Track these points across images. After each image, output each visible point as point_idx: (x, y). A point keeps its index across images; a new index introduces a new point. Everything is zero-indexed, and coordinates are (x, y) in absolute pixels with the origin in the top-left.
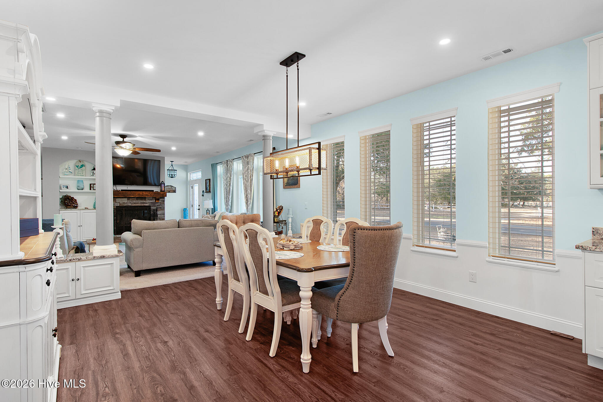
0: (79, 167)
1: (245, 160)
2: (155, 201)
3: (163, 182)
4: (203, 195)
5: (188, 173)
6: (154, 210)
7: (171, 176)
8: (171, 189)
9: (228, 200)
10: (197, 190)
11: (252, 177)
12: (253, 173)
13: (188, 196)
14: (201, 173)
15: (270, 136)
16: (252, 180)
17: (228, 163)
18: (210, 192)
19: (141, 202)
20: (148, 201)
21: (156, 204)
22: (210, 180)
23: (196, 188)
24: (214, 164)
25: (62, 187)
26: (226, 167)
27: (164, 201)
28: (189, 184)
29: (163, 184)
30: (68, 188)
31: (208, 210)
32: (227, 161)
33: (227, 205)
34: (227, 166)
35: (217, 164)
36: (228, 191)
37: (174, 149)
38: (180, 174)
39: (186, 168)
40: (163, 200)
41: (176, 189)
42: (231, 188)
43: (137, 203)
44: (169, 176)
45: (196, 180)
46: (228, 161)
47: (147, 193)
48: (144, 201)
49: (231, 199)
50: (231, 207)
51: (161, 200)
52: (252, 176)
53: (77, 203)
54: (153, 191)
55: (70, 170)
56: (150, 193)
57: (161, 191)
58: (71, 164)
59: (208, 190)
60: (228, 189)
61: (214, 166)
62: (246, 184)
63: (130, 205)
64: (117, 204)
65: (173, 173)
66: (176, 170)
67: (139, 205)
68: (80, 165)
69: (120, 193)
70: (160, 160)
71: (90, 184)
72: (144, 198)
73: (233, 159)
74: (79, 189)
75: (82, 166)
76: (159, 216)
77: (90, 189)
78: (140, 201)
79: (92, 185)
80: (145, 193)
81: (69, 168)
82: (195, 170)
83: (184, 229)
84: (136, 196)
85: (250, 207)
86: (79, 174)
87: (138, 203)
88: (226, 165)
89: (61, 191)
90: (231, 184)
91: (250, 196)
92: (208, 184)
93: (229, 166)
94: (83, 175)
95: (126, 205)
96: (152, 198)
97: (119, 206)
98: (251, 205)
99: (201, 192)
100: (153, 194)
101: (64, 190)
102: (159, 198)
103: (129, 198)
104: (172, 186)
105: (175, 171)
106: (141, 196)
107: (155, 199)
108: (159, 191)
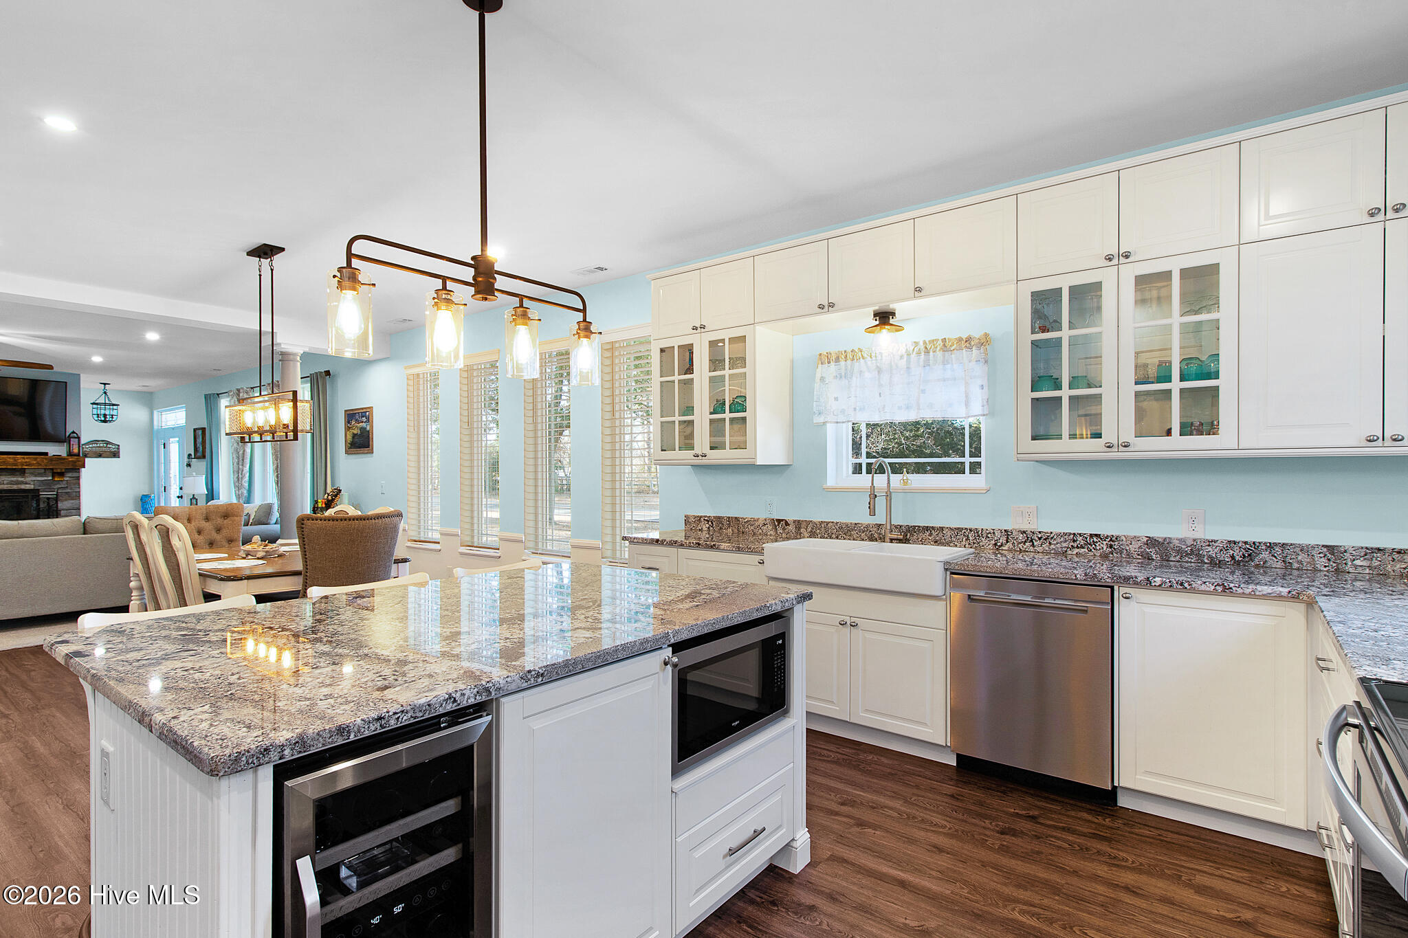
2: (51, 478)
3: (73, 432)
4: (189, 465)
5: (155, 413)
6: (49, 498)
7: (103, 419)
8: (105, 449)
9: (240, 476)
10: (176, 452)
13: (152, 465)
14: (184, 413)
15: (295, 354)
17: (241, 395)
18: (204, 457)
20: (30, 479)
21: (55, 485)
22: (203, 430)
23: (174, 448)
24: (210, 394)
27: (78, 478)
28: (154, 439)
29: (76, 437)
31: (194, 498)
32: (238, 390)
33: (238, 486)
35: (218, 395)
36: (241, 456)
37: (97, 359)
38: (131, 414)
39: (148, 399)
40: (74, 474)
41: (119, 449)
44: (97, 419)
45: (173, 429)
46: (241, 391)
47: (30, 458)
48: (21, 479)
49: (248, 474)
50: (249, 490)
51: (68, 475)
54: (46, 454)
56: (36, 459)
57: (69, 454)
59: (199, 454)
60: (241, 452)
61: (211, 400)
65: (107, 412)
66: (118, 405)
70: (64, 382)
72: (20, 472)
73: (251, 388)
76: (63, 513)
78: (8, 478)
80: (23, 458)
82: (171, 404)
83: (97, 537)
92: (200, 440)
96: (43, 471)
99: (186, 456)
100: (46, 461)
102: (63, 470)
104: (108, 443)
105: (115, 407)
106: (10, 467)
107: (50, 474)
108: (63, 454)
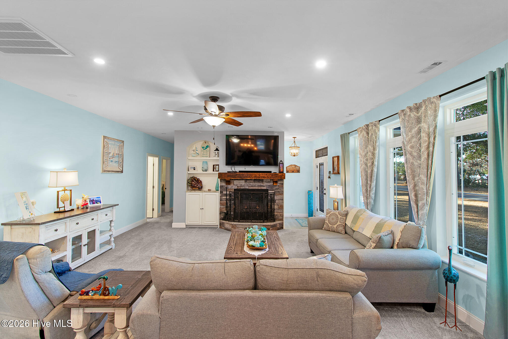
0: (204, 148)
1: (410, 115)
2: (273, 184)
3: (281, 161)
4: (329, 177)
6: (271, 194)
7: (294, 154)
8: (294, 169)
9: (368, 189)
11: (431, 149)
12: (436, 139)
16: (431, 154)
17: (370, 128)
18: (338, 173)
19: (259, 185)
20: (265, 184)
21: (274, 187)
22: (338, 157)
24: (344, 134)
25: (190, 168)
26: (365, 135)
27: (283, 184)
29: (282, 164)
30: (195, 170)
31: (335, 201)
32: (367, 125)
33: (367, 197)
34: (368, 134)
35: (349, 133)
36: (369, 174)
37: (288, 116)
38: (304, 152)
39: (311, 145)
40: (281, 182)
41: (300, 169)
42: (375, 170)
43: (254, 186)
44: (291, 154)
46: (370, 125)
47: (264, 175)
48: (262, 184)
50: (375, 200)
51: (279, 182)
52: (431, 145)
53: (202, 184)
54: (270, 172)
55: (197, 152)
56: (267, 174)
57: (280, 172)
58: (199, 145)
59: (336, 171)
60: (369, 171)
61: (345, 137)
62: (412, 163)
63: (247, 188)
64: (235, 187)
65: (295, 151)
66: (299, 148)
67: (256, 188)
68: (205, 147)
69: (237, 175)
70: (278, 136)
71: (214, 165)
72: (262, 181)
73: (379, 121)
74: (203, 170)
75: (207, 147)
76: (277, 201)
77: (213, 171)
78: (257, 184)
79: (215, 167)
80: (262, 174)
81: (197, 150)
84: (253, 178)
85: (425, 211)
86: (204, 155)
87: (256, 186)
88: (365, 133)
89: (188, 172)
90: (376, 163)
91: (425, 188)
92: (336, 163)
93: (372, 134)
94: (207, 156)
95: (243, 188)
96: (270, 180)
97: (237, 189)
98: (427, 208)
99: (328, 173)
100: (270, 176)
101: (192, 171)
102: (277, 180)
103: (246, 180)
104: (296, 166)
106: (257, 179)
107: (272, 182)
108: (278, 172)
